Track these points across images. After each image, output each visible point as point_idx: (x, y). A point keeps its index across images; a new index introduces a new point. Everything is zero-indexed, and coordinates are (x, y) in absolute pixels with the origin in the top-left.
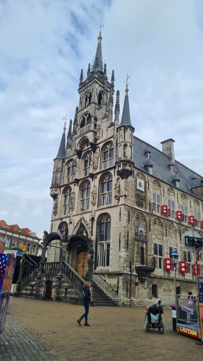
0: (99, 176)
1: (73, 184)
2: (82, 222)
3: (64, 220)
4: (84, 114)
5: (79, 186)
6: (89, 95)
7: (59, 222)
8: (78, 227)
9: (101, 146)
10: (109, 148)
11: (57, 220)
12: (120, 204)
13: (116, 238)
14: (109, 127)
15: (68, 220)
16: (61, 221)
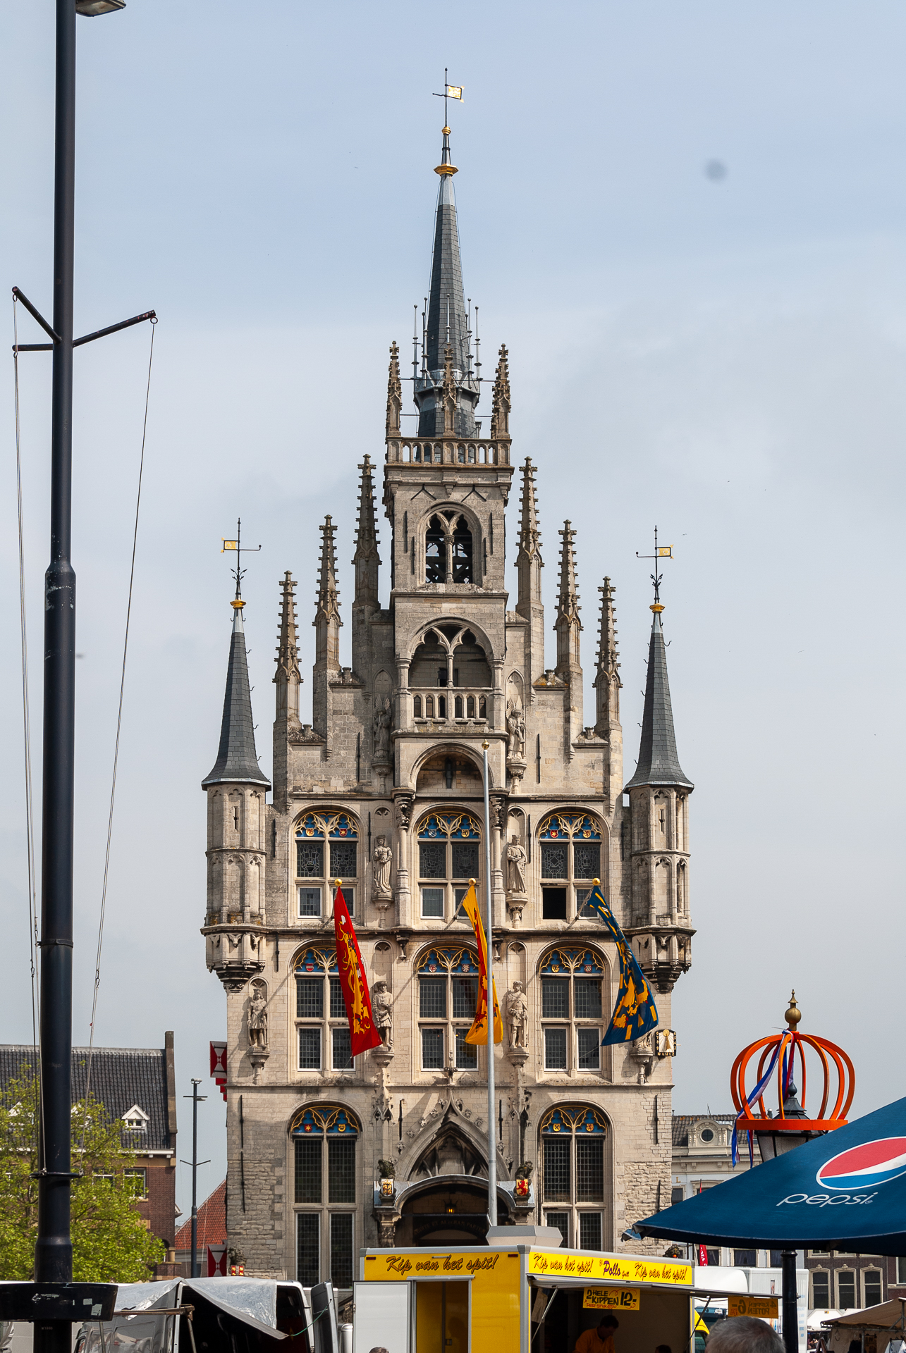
0: (535, 950)
2: (453, 1118)
3: (327, 1096)
4: (437, 620)
6: (451, 527)
7: (292, 1102)
8: (431, 1135)
9: (536, 812)
10: (571, 834)
11: (272, 1088)
12: (653, 1081)
13: (639, 1199)
14: (579, 747)
15: (358, 1102)
16: (305, 1099)
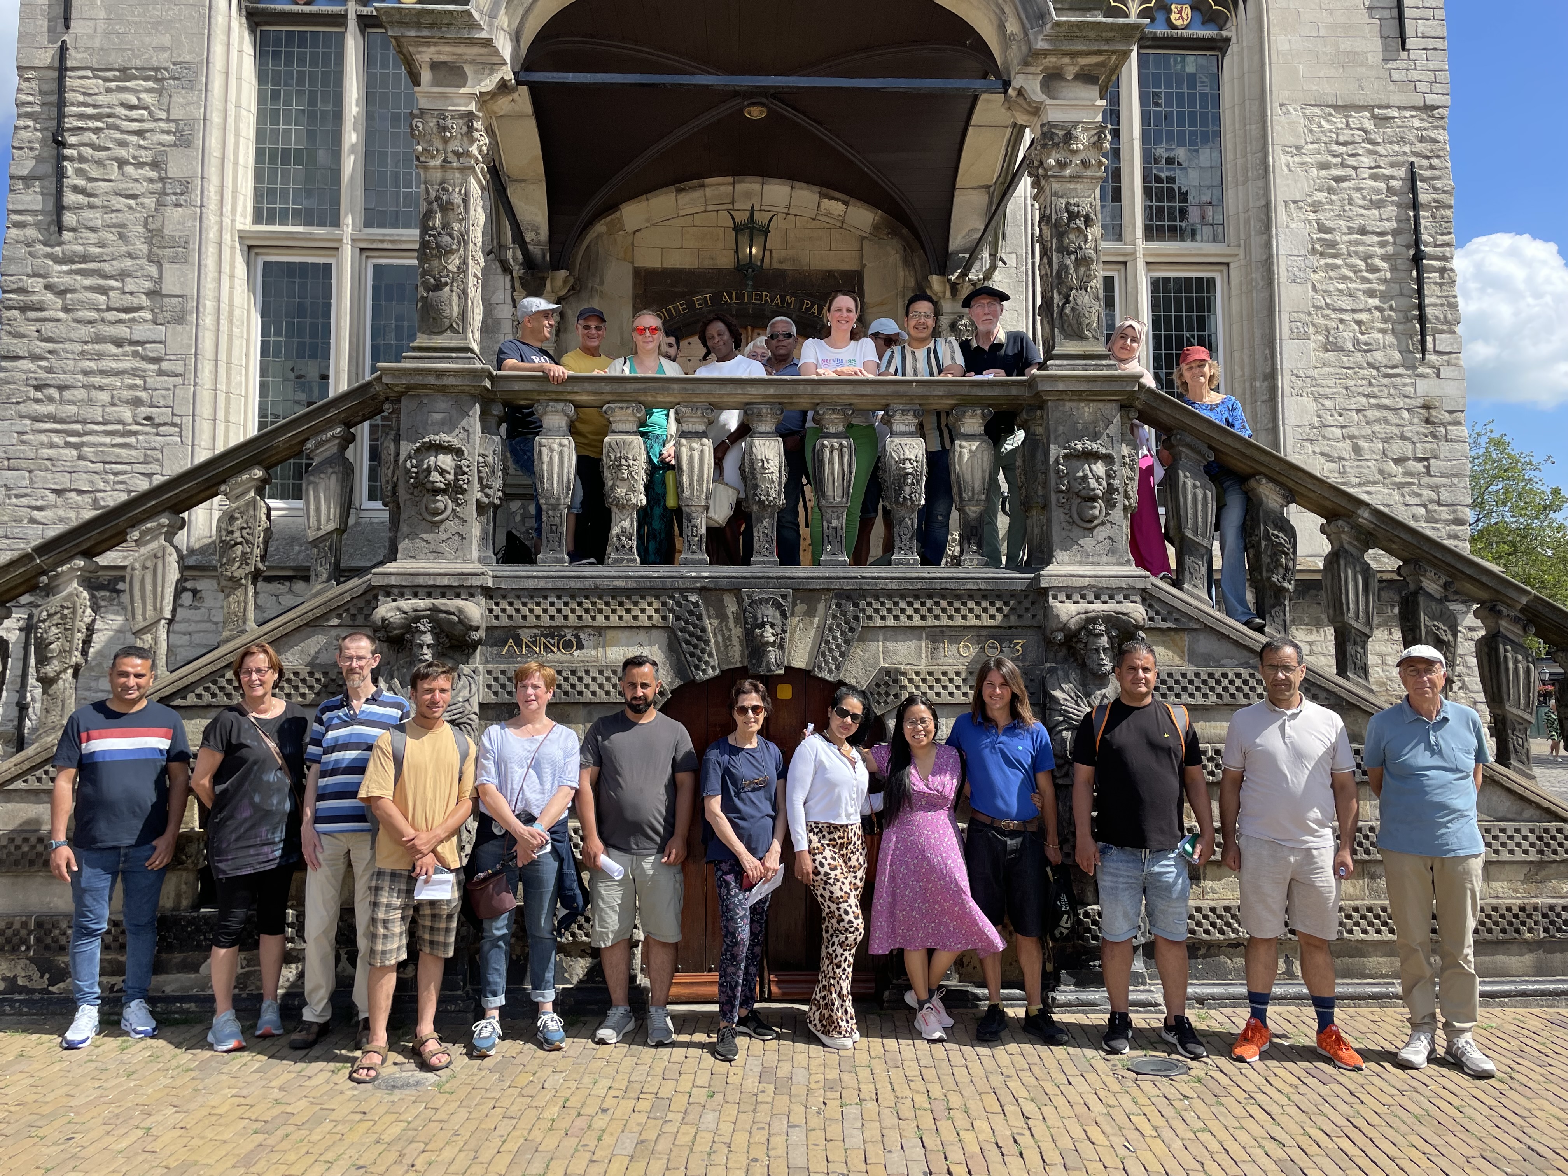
13: (1350, 219)
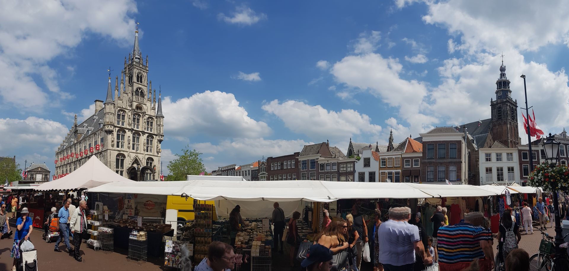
0: (147, 135)
1: (128, 130)
2: (137, 158)
3: (121, 152)
4: (139, 87)
5: (132, 133)
6: (140, 75)
7: (117, 153)
8: (134, 160)
9: (147, 117)
10: (150, 121)
11: (114, 150)
12: (159, 156)
14: (152, 109)
15: (126, 154)
16: (118, 152)
